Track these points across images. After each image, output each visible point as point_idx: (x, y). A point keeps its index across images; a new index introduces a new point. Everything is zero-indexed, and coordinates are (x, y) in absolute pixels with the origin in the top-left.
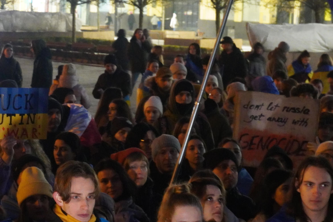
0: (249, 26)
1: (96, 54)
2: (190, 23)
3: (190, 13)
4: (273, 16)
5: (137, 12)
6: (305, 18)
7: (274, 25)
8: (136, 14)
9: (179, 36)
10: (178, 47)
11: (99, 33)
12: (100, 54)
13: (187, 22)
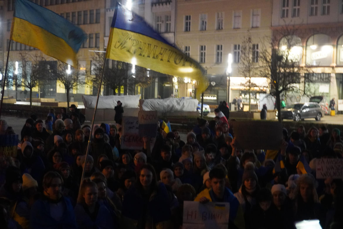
0: (84, 98)
1: (10, 110)
2: (52, 94)
3: (52, 90)
4: (91, 91)
5: (29, 90)
6: (107, 93)
7: (91, 96)
8: (29, 91)
9: (48, 101)
10: (49, 106)
11: (9, 100)
12: (12, 111)
13: (51, 94)
